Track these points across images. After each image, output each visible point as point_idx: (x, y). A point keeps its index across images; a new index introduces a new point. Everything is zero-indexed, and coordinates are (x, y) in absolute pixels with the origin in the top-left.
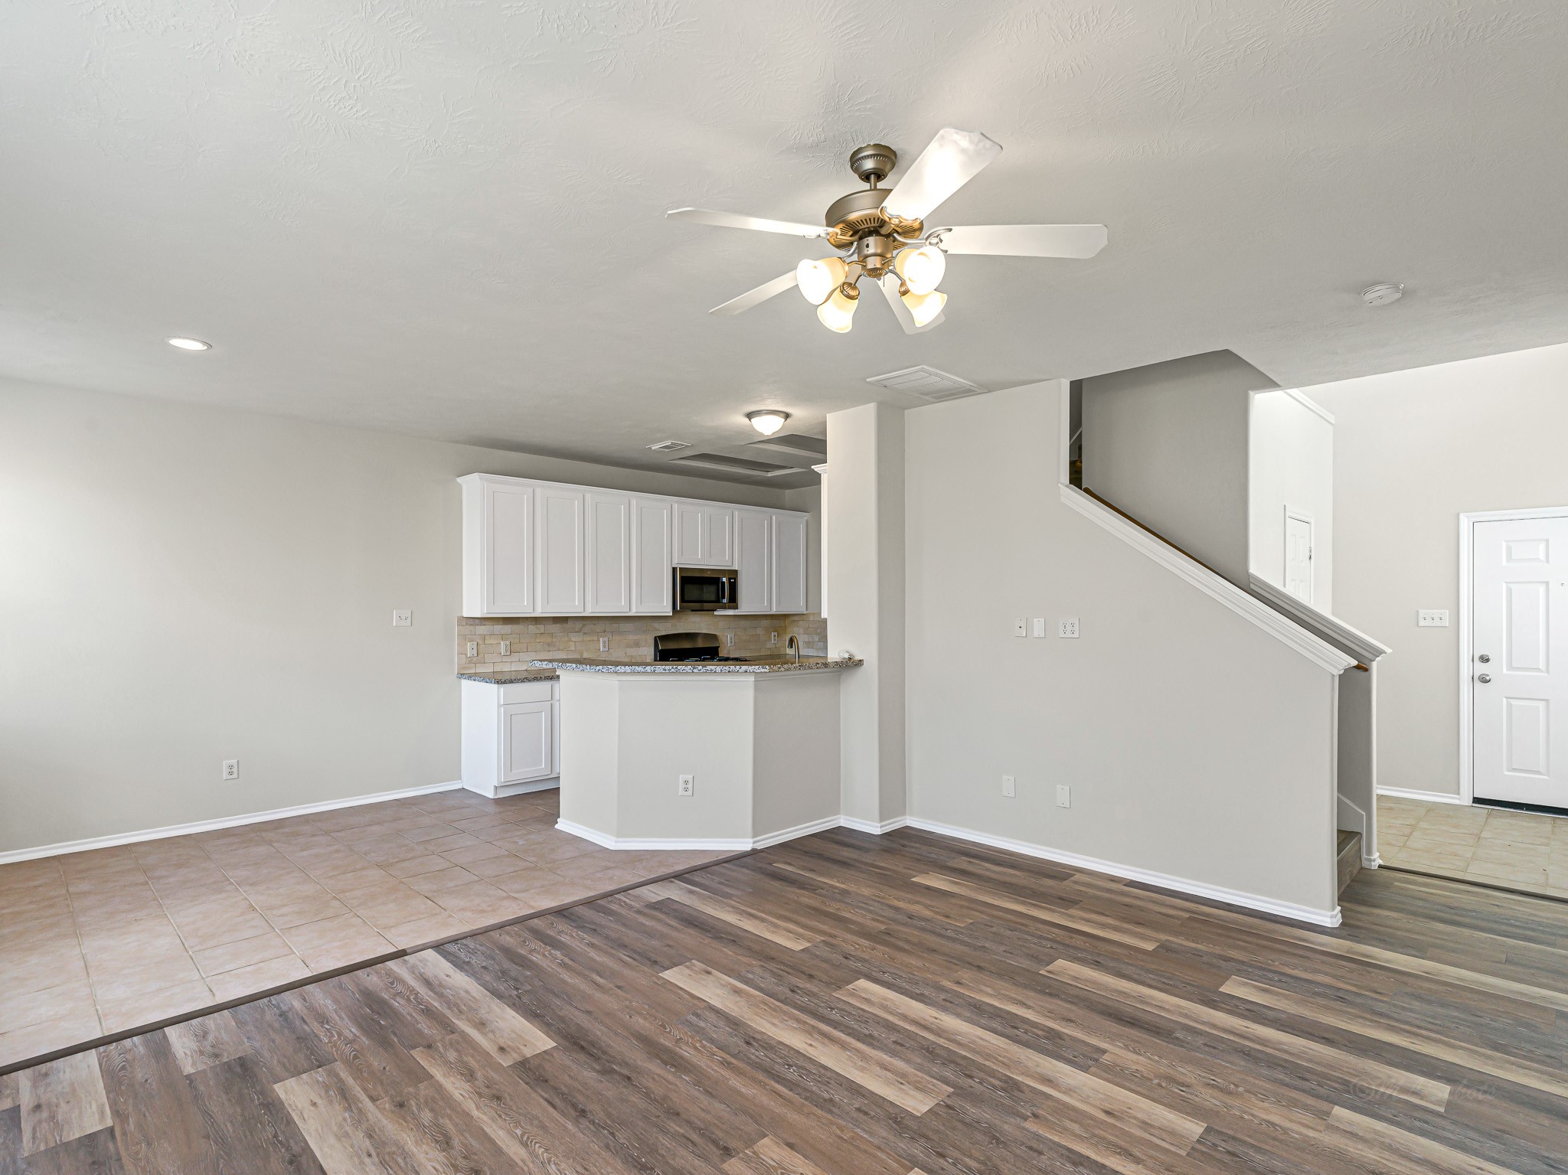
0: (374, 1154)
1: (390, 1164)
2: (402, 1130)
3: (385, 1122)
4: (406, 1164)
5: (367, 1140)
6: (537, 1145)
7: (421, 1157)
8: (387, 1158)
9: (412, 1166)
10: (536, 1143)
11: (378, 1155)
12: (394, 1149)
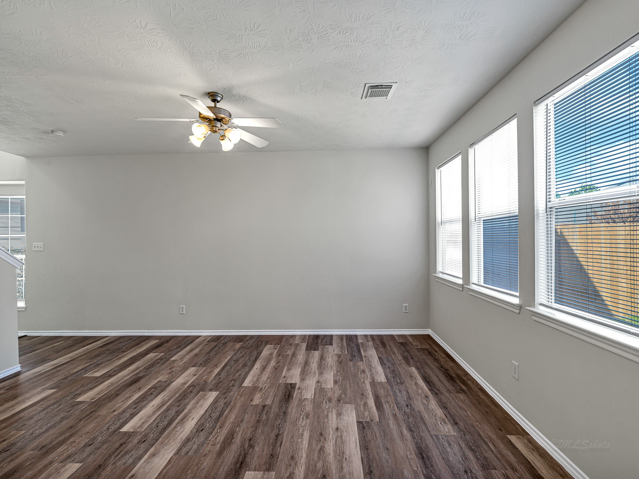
0: (344, 458)
1: (341, 451)
2: (331, 463)
3: (334, 471)
4: (337, 449)
5: (344, 466)
6: (299, 433)
7: (332, 448)
8: (341, 454)
9: (336, 447)
10: (299, 434)
11: (343, 457)
12: (337, 457)
